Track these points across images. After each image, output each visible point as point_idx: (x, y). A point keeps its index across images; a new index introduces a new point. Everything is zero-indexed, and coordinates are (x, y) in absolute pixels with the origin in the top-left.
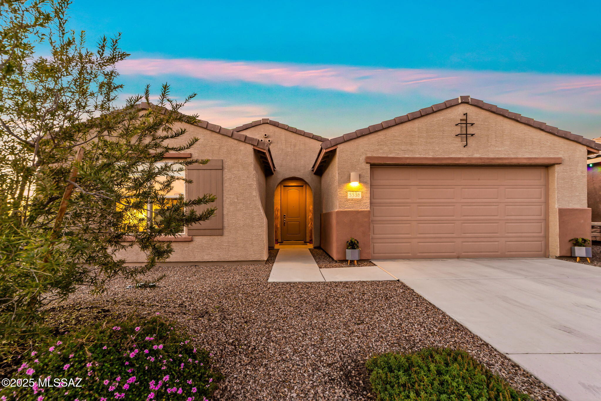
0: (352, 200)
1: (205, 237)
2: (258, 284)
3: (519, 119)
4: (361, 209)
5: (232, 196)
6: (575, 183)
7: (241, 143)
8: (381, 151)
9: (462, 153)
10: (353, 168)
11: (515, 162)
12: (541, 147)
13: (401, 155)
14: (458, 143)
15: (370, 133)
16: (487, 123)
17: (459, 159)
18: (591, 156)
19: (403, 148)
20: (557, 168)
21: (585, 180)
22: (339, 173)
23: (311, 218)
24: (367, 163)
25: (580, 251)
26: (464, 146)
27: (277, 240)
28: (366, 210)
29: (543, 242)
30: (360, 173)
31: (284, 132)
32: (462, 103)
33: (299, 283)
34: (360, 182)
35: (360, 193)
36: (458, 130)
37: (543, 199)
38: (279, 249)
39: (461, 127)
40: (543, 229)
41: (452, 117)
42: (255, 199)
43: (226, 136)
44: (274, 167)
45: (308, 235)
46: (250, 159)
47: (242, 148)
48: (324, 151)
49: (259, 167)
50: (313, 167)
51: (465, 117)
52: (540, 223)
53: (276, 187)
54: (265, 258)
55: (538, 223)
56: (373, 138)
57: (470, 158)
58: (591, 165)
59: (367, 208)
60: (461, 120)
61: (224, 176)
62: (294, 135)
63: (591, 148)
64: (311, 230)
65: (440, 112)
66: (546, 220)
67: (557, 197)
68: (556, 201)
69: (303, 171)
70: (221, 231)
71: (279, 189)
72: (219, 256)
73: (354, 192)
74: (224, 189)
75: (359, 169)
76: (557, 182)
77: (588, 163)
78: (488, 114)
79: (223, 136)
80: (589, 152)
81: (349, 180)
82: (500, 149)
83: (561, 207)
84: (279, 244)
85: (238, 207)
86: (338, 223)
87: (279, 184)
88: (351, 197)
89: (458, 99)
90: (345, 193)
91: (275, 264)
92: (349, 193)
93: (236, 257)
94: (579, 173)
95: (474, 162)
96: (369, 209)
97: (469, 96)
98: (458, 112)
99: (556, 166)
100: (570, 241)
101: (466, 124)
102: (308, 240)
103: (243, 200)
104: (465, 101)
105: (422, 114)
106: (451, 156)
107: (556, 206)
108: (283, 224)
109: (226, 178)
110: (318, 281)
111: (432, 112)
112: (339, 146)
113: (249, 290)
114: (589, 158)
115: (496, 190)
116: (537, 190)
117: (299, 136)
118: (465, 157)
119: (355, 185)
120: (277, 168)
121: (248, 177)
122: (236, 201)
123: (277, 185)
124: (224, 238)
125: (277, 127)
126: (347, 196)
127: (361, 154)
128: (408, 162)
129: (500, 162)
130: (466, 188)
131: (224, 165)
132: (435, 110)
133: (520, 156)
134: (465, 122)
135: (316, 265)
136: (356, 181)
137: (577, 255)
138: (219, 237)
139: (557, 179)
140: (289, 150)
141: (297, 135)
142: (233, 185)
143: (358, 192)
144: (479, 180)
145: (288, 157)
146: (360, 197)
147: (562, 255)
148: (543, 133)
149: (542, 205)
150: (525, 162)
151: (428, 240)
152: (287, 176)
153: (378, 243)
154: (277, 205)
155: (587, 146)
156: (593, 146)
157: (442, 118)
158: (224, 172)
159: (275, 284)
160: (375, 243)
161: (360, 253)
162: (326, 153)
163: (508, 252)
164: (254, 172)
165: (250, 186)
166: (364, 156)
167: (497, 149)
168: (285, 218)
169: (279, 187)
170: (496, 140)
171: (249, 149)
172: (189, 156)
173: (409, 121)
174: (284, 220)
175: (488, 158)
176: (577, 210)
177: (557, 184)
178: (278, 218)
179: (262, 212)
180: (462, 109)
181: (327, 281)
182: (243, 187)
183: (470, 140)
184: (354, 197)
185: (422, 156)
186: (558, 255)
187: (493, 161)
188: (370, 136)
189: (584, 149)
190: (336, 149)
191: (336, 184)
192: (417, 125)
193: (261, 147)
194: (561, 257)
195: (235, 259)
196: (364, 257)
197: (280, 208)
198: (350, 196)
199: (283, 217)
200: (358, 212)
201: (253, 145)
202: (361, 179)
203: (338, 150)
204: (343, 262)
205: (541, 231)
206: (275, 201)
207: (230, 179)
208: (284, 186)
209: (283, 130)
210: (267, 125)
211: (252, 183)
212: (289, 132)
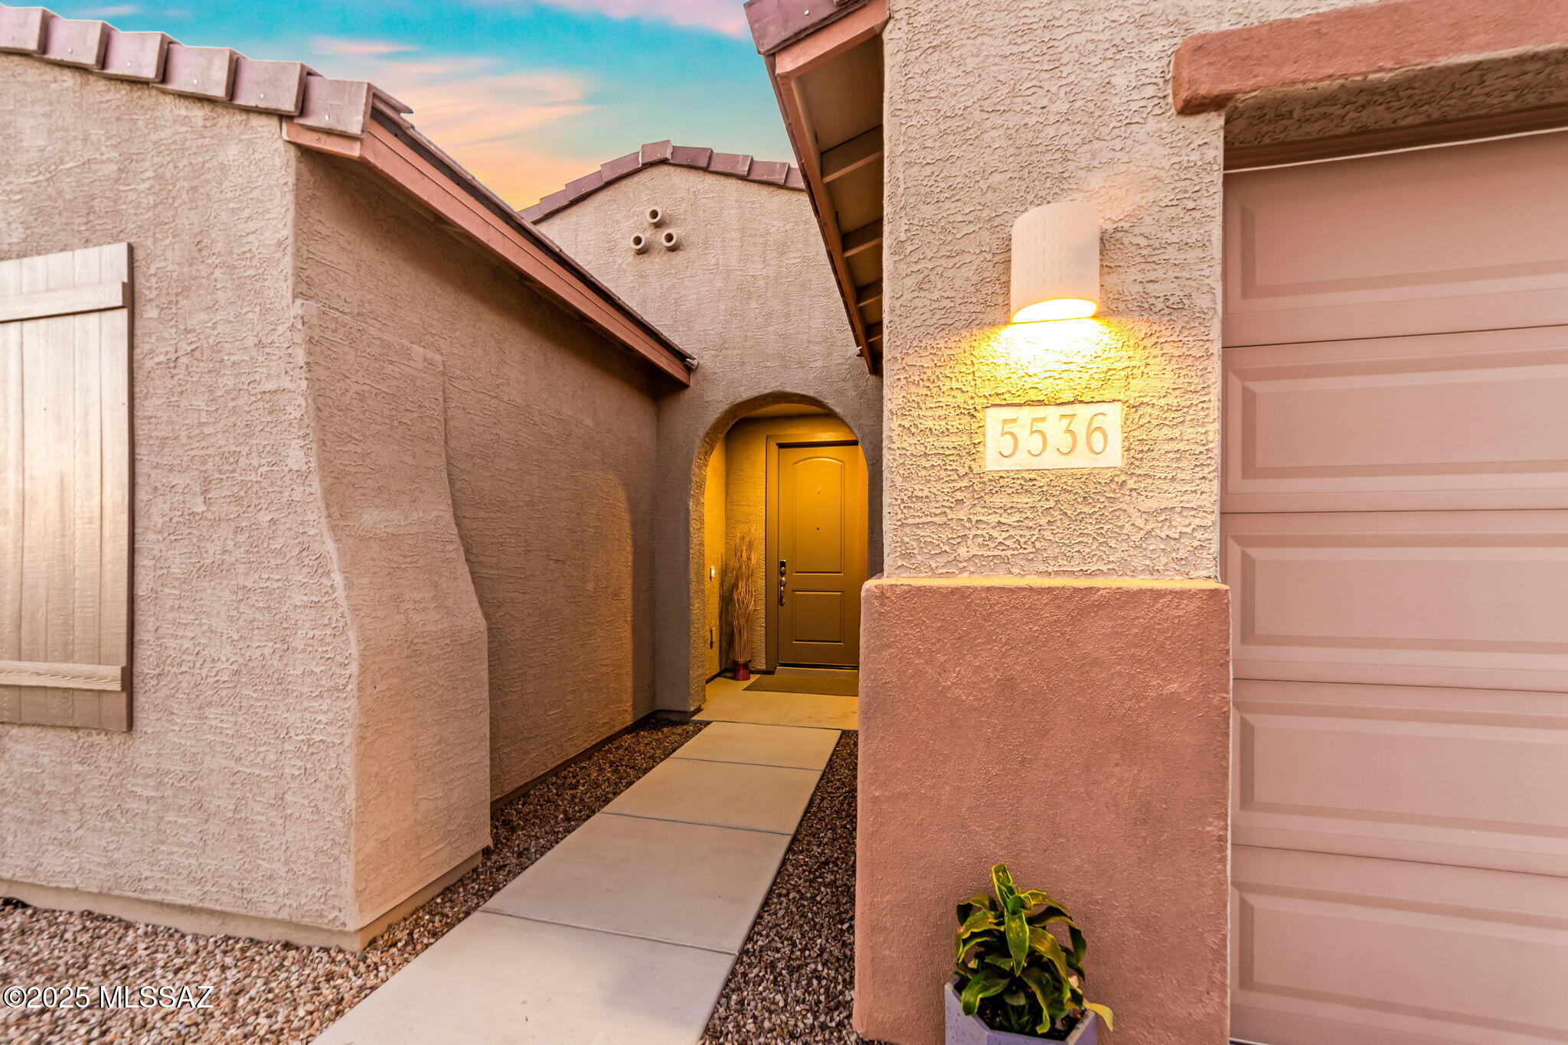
0: (1026, 483)
4: (1125, 568)
5: (180, 481)
7: (223, 123)
10: (1045, 180)
22: (897, 250)
24: (1191, 107)
27: (743, 666)
28: (1178, 583)
30: (1113, 215)
31: (731, 189)
34: (1111, 309)
35: (1114, 415)
43: (143, 83)
46: (274, 219)
47: (231, 152)
59: (1183, 565)
69: (819, 364)
71: (759, 456)
73: (1052, 412)
74: (140, 432)
81: (994, 301)
85: (211, 548)
86: (878, 701)
88: (1021, 462)
90: (955, 423)
92: (993, 418)
96: (1203, 578)
103: (238, 500)
108: (777, 599)
109: (149, 364)
117: (803, 197)
122: (201, 508)
124: (140, 751)
125: (707, 170)
126: (974, 450)
127: (1130, 34)
131: (142, 283)
136: (1071, 296)
138: (116, 739)
140: (756, 268)
141: (793, 198)
142: (184, 403)
143: (1083, 412)
145: (753, 304)
146: (1114, 457)
153: (1294, 892)
154: (749, 523)
160: (1268, 891)
168: (782, 574)
169: (760, 447)
174: (781, 584)
178: (748, 576)
184: (1051, 460)
197: (762, 534)
198: (1010, 445)
199: (775, 568)
203: (893, 41)
208: (781, 446)
209: (733, 183)
210: (665, 169)
211: (286, 382)
212: (755, 187)
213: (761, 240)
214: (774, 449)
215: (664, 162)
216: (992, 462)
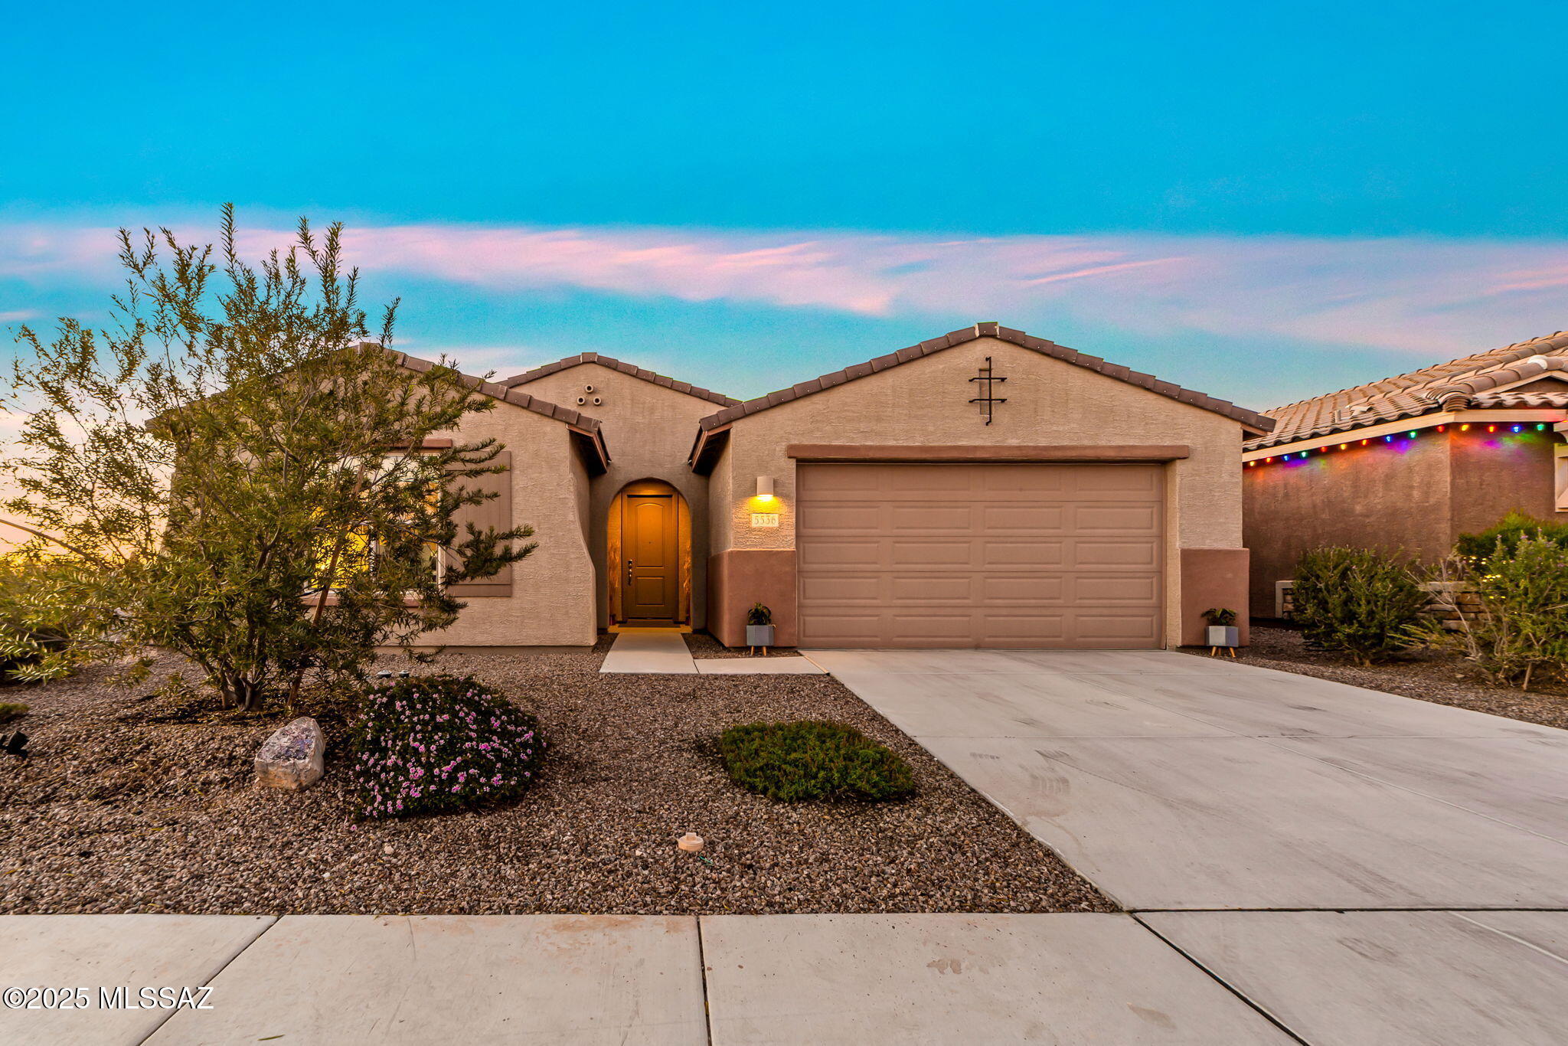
0: (760, 530)
1: (479, 599)
2: (582, 674)
3: (1099, 369)
4: (779, 547)
5: (529, 522)
6: (1217, 498)
7: (546, 421)
8: (818, 434)
9: (981, 436)
10: (762, 467)
11: (1090, 454)
12: (1146, 424)
13: (858, 441)
14: (975, 416)
15: (796, 399)
16: (1034, 377)
17: (975, 448)
18: (1253, 443)
19: (863, 426)
20: (1180, 467)
21: (1239, 492)
22: (733, 478)
23: (688, 570)
24: (790, 457)
25: (1218, 635)
26: (987, 424)
27: (613, 616)
28: (788, 549)
29: (1155, 618)
30: (775, 476)
31: (628, 381)
32: (981, 336)
33: (653, 675)
34: (775, 496)
35: (777, 516)
36: (974, 391)
37: (1155, 531)
38: (617, 634)
39: (981, 386)
40: (1155, 592)
41: (961, 366)
42: (572, 527)
43: (518, 405)
44: (607, 457)
45: (682, 607)
46: (564, 450)
47: (548, 429)
48: (705, 435)
49: (578, 463)
50: (691, 457)
51: (986, 365)
52: (1148, 578)
53: (611, 499)
54: (592, 642)
55: (1144, 578)
56: (803, 407)
57: (997, 447)
58: (1252, 464)
59: (789, 546)
60: (981, 370)
61: (514, 483)
62: (649, 388)
63: (1250, 425)
64: (688, 595)
65: (937, 355)
66: (1161, 573)
67: (1181, 525)
68: (1178, 534)
69: (669, 466)
70: (507, 587)
71: (618, 502)
72: (505, 636)
73: (765, 515)
74: (514, 507)
75: (773, 469)
76: (1180, 496)
77: (1245, 460)
78: (1036, 358)
79: (512, 407)
80: (1247, 436)
81: (753, 491)
82: (1061, 429)
83: (1186, 547)
84: (617, 625)
85: (541, 542)
86: (731, 576)
87: (619, 493)
88: (758, 525)
89: (974, 328)
90: (746, 517)
91: (610, 654)
92: (754, 515)
93: (537, 638)
94: (1226, 477)
95: (1005, 455)
96: (793, 548)
97: (996, 324)
98: (974, 355)
99: (1178, 461)
100: (1203, 615)
101: (990, 379)
102: (682, 618)
103: (550, 528)
104: (988, 332)
105: (901, 360)
106: (960, 444)
107: (1177, 544)
108: (627, 580)
109: (517, 487)
110: (686, 672)
111: (920, 355)
112: (734, 424)
113: (569, 681)
114: (1245, 450)
115: (1057, 510)
116: (1143, 510)
117: (661, 389)
118: (989, 444)
119: (765, 500)
120: (615, 459)
121: (558, 485)
123: (613, 495)
124: (514, 602)
125: (615, 369)
126: (750, 522)
127: (779, 439)
128: (871, 455)
129: (1059, 455)
130: (993, 507)
131: (514, 463)
132: (925, 351)
133: (1103, 443)
134: (987, 375)
135: (690, 656)
136: (768, 493)
137: (1212, 642)
138: (505, 599)
139: (1180, 488)
140: (639, 419)
141: (657, 388)
142: (531, 499)
143: (771, 515)
144: (1021, 490)
145: (638, 435)
146: (776, 524)
147: (1186, 643)
148: (1151, 396)
149: (1152, 543)
150: (1111, 454)
151: (913, 611)
152: (635, 477)
153: (812, 616)
154: (614, 539)
155: (1243, 423)
156: (1253, 421)
157: (941, 367)
158: (514, 476)
159: (612, 676)
160: (808, 616)
161: (775, 633)
162: (709, 437)
163: (1082, 637)
164: (571, 475)
165: (563, 501)
166: (784, 444)
167: (1055, 428)
168: (630, 568)
169: (619, 496)
170: (1053, 411)
171: (560, 433)
172: (449, 445)
173: (874, 373)
174: (629, 573)
175: (1035, 448)
176: (1219, 552)
177: (1180, 499)
178: (614, 569)
179: (585, 551)
180: (981, 350)
181: (701, 673)
182: (550, 503)
183: (998, 411)
184: (765, 525)
185: (901, 443)
186: (1179, 644)
187: (1044, 453)
188: (797, 405)
189: (1237, 429)
190: (728, 431)
191: (729, 498)
192: (891, 380)
193: (584, 427)
194: (1185, 648)
195: (535, 643)
196: (783, 642)
197: (619, 545)
198: (757, 522)
199: (627, 564)
200: (771, 554)
201: (569, 423)
202: (776, 488)
203: (732, 432)
204: (742, 649)
205: (1152, 594)
206: (610, 530)
207: (525, 488)
208: (629, 496)
209: (627, 378)
210: (593, 365)
211: (567, 496)
212: (639, 381)
213: (641, 406)
214: (625, 497)
215: (594, 362)
216: (754, 525)
